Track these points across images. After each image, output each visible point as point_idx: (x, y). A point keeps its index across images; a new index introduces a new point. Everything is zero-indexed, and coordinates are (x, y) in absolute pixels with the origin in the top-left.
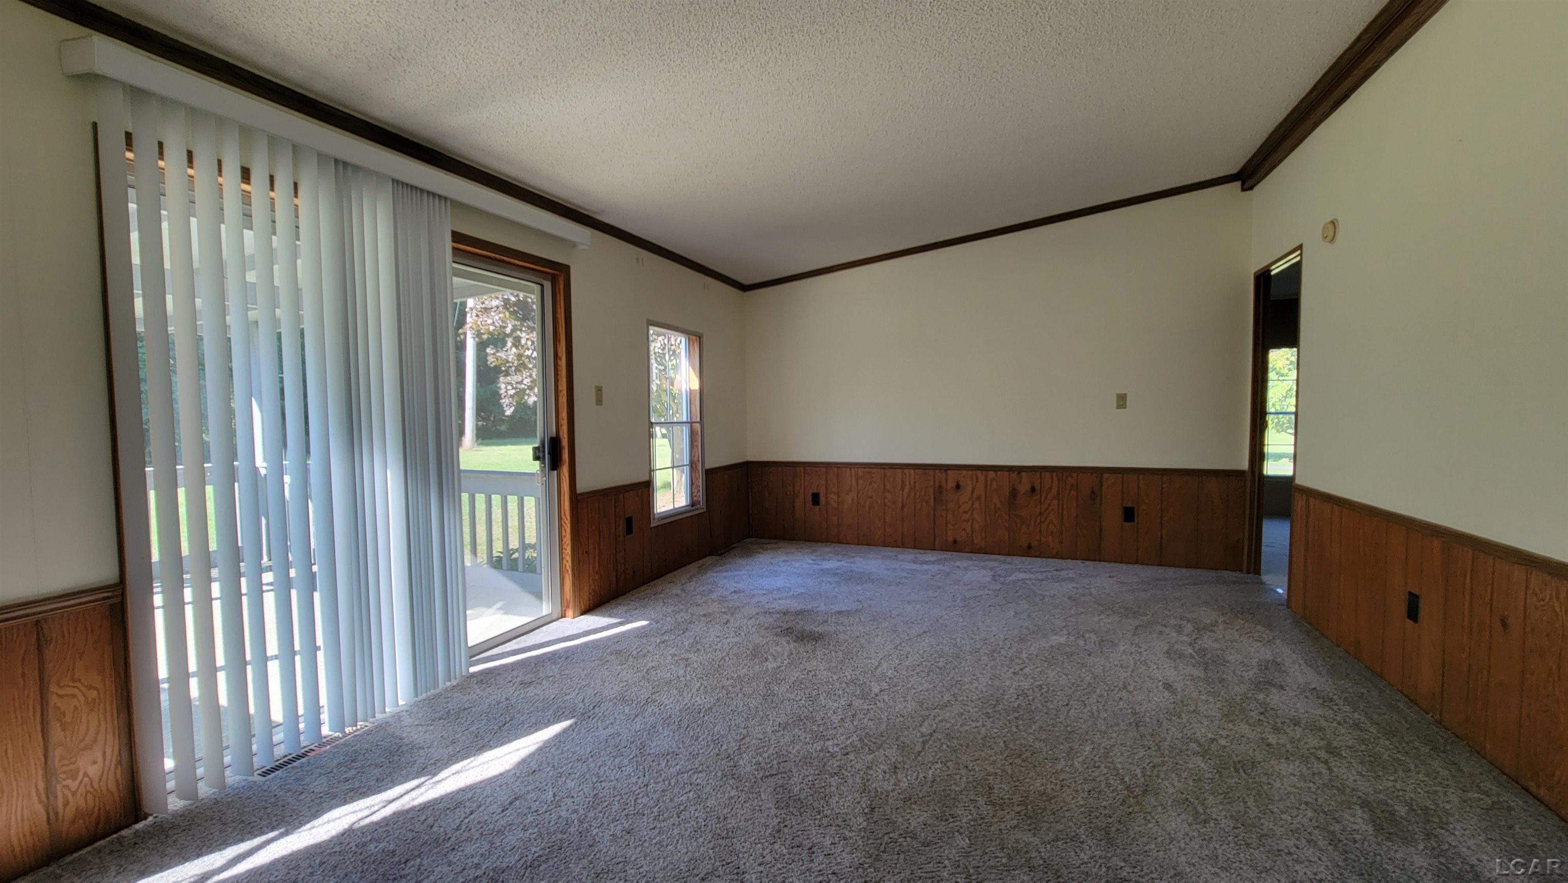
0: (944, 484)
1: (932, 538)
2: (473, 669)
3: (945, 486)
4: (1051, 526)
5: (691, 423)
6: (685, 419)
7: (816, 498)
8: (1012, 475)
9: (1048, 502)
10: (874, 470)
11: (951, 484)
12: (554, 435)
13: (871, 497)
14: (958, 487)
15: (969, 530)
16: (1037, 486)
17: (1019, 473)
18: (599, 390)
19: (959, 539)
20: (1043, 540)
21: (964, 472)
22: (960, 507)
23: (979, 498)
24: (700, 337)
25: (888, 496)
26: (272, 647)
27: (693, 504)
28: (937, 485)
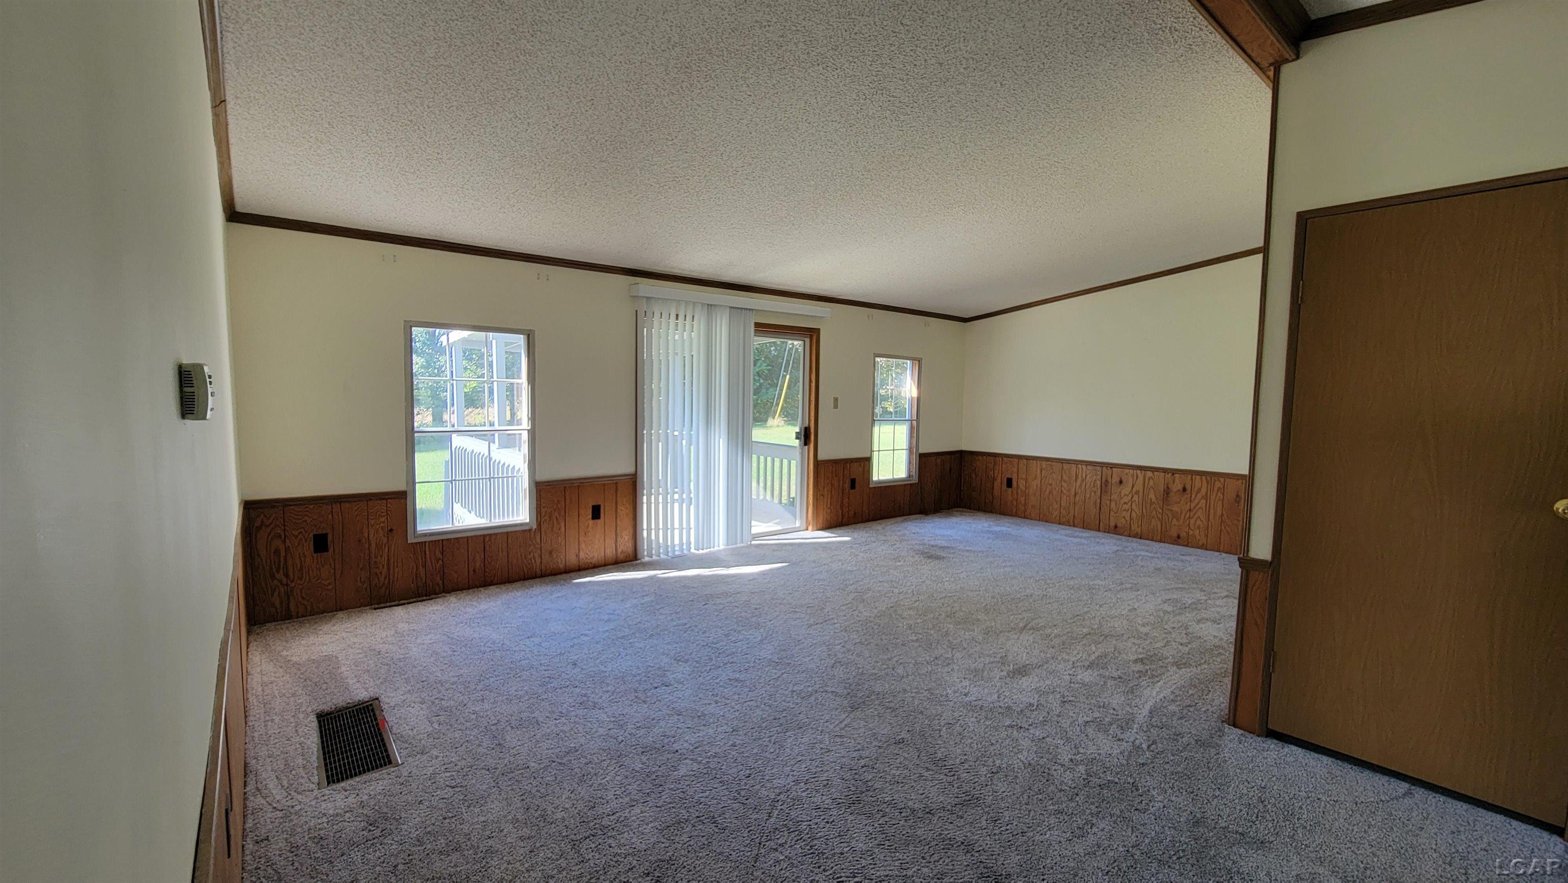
0: (1109, 479)
1: (1098, 522)
2: (753, 542)
3: (1110, 481)
4: (1199, 522)
5: (911, 421)
6: (907, 418)
7: (1009, 483)
8: (1167, 475)
9: (1196, 501)
10: (1054, 464)
11: (1116, 479)
12: (807, 426)
13: (1051, 485)
14: (1121, 482)
15: (1128, 519)
16: (1188, 487)
17: (1173, 474)
18: (836, 400)
19: (1119, 525)
20: (1191, 533)
21: (1127, 471)
22: (1121, 498)
23: (1137, 492)
24: (920, 361)
25: (1065, 485)
26: (676, 525)
27: (910, 476)
28: (1104, 480)
